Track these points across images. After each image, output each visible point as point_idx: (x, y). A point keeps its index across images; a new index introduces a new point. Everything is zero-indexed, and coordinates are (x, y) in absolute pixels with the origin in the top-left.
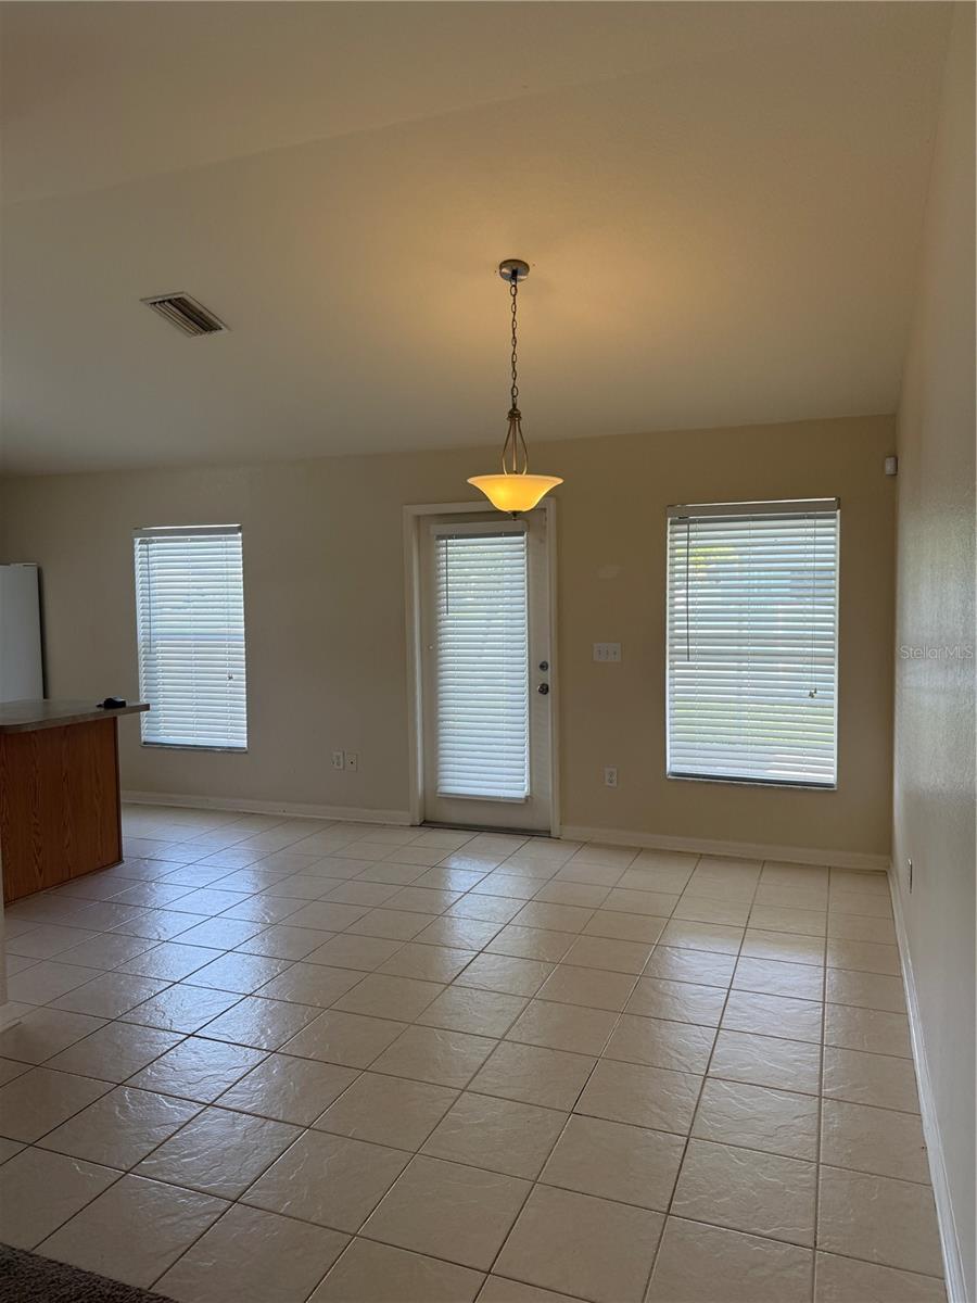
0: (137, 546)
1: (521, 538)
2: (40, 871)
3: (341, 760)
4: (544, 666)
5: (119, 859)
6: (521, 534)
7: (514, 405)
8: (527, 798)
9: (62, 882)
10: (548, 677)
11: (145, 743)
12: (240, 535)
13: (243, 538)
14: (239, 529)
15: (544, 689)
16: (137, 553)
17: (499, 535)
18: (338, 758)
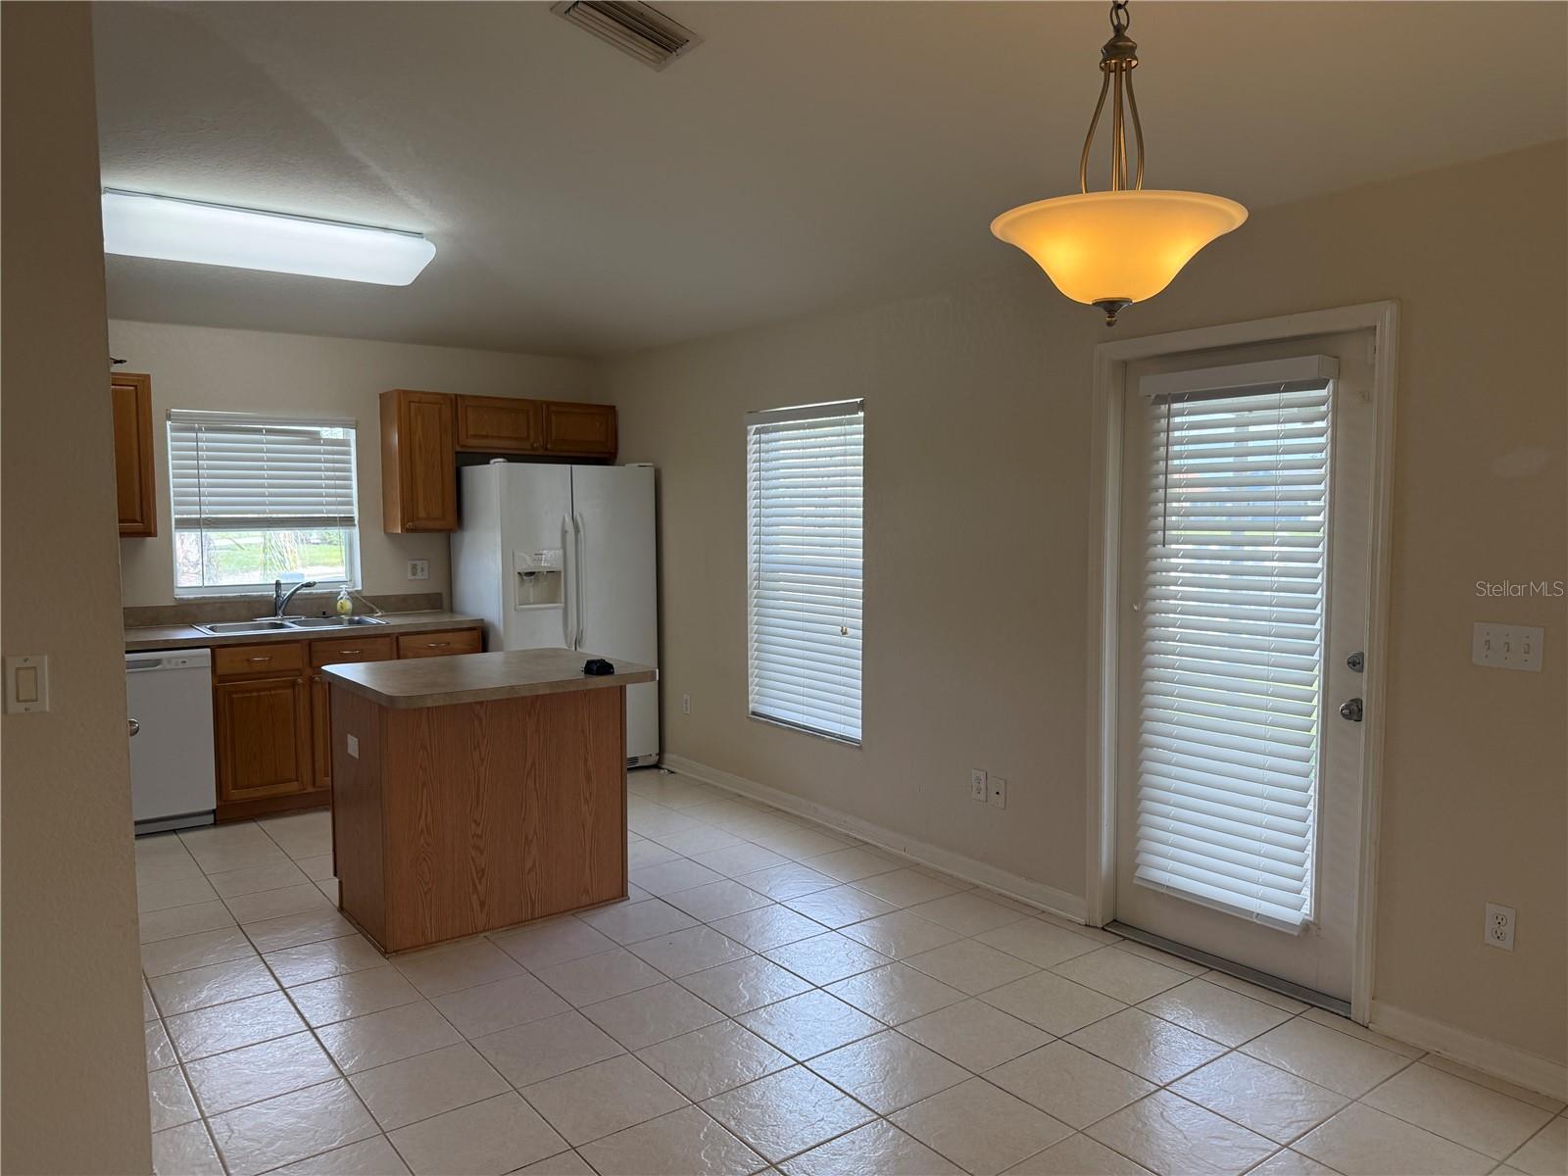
0: (752, 438)
1: (1323, 393)
2: (482, 904)
3: (983, 786)
4: (1356, 663)
5: (622, 894)
6: (1320, 384)
7: (1119, 30)
8: (1306, 927)
9: (517, 923)
10: (1363, 685)
11: (754, 713)
12: (861, 414)
13: (866, 421)
14: (861, 406)
15: (1354, 711)
16: (752, 447)
17: (1274, 389)
18: (978, 779)
